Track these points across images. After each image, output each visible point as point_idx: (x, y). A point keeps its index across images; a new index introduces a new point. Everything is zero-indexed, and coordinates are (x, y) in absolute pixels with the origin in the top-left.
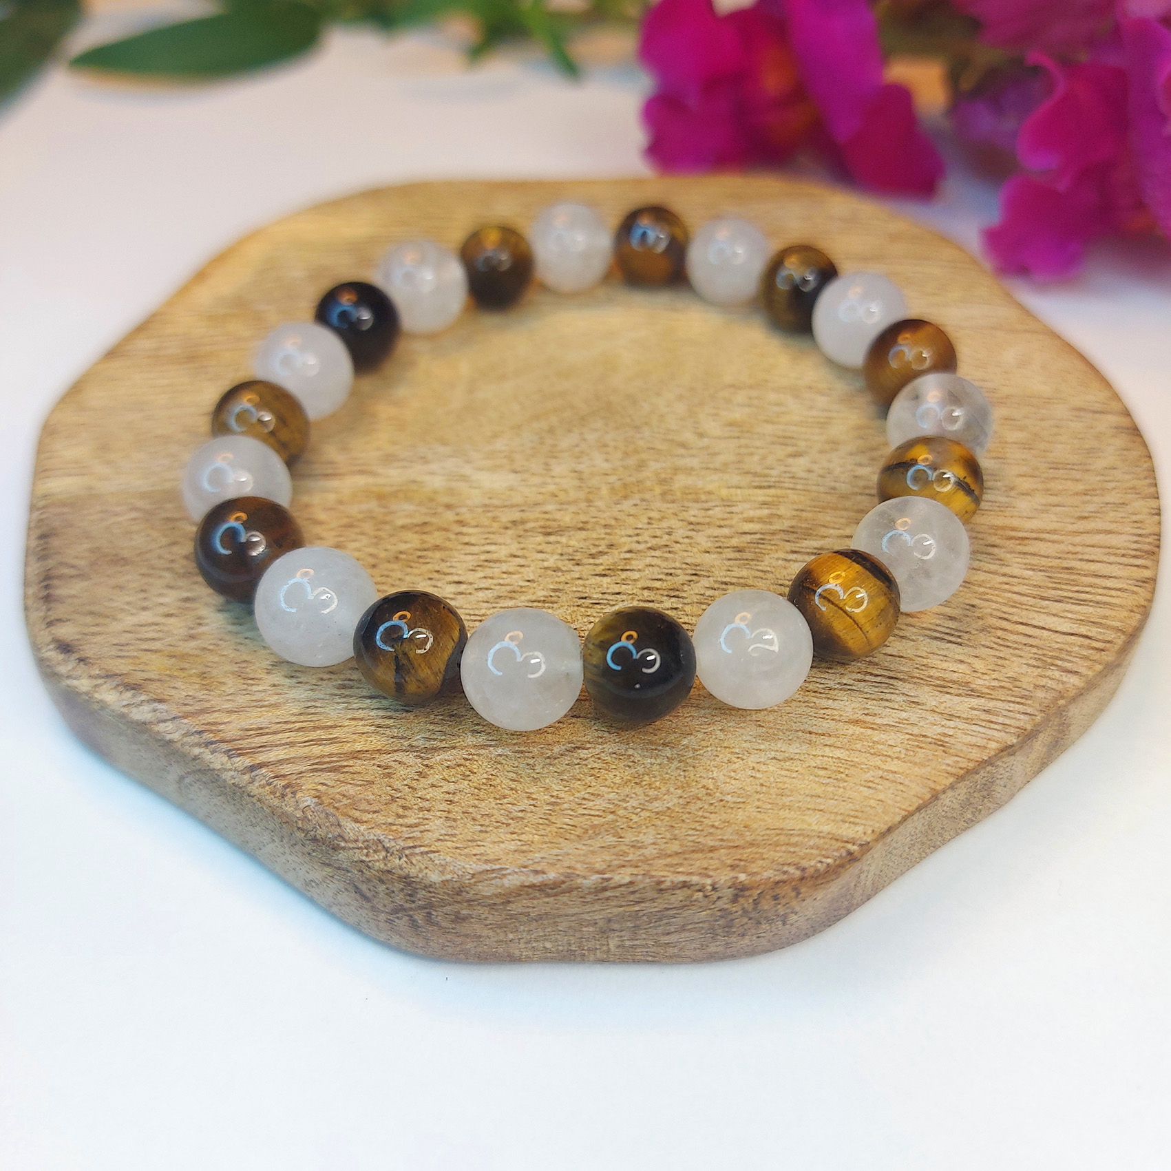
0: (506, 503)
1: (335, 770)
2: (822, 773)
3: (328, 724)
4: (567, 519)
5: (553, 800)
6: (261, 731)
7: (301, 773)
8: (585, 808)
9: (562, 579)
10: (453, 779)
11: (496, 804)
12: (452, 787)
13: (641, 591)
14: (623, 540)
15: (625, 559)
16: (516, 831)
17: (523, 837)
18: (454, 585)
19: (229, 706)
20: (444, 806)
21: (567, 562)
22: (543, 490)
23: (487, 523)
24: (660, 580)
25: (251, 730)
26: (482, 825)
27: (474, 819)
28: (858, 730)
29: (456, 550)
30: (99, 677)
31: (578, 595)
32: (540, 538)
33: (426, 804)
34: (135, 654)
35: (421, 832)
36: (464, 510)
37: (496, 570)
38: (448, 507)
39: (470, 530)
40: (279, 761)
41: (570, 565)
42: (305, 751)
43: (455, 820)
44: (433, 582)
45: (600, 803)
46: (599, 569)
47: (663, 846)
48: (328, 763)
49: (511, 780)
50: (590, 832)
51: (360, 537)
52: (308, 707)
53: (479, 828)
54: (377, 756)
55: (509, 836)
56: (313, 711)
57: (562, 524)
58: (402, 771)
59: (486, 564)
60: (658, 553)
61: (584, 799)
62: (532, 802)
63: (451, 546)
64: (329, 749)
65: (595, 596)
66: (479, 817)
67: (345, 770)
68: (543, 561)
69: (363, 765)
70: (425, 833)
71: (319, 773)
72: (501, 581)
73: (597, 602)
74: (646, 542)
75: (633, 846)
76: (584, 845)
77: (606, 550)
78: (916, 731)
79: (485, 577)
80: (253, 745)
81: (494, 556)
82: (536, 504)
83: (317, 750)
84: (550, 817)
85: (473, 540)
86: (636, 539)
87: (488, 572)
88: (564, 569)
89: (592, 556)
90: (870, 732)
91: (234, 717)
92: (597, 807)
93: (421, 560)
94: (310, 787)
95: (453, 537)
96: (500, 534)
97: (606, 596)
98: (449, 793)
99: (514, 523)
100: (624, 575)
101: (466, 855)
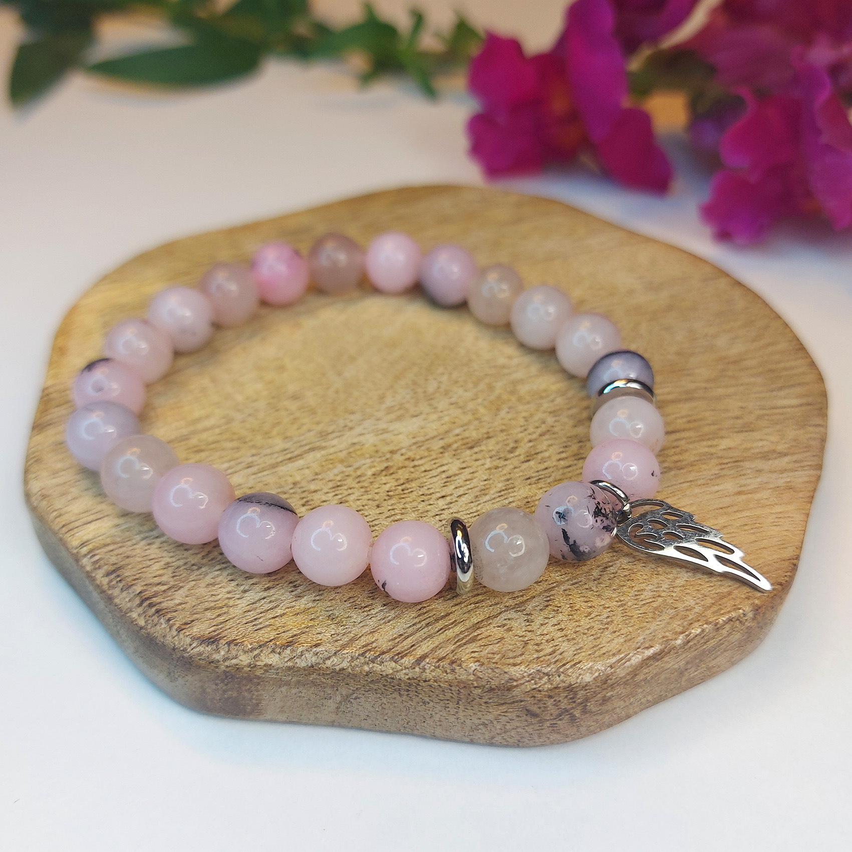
0: (428, 437)
1: (474, 640)
2: (746, 528)
3: (442, 614)
4: (474, 435)
5: (619, 603)
6: (403, 637)
7: (453, 651)
8: (641, 601)
9: (504, 472)
10: (551, 616)
11: (589, 619)
12: (554, 621)
13: (558, 463)
14: (520, 435)
15: (531, 447)
16: (615, 630)
17: (622, 632)
18: (441, 499)
19: (366, 629)
20: (559, 634)
21: (498, 461)
22: (443, 422)
23: (426, 454)
24: (563, 452)
25: (395, 638)
26: (592, 635)
27: (584, 634)
28: (744, 497)
29: (422, 477)
30: (252, 650)
31: (523, 478)
32: (468, 452)
33: (548, 637)
34: (267, 623)
35: (561, 654)
36: (403, 451)
37: (460, 480)
38: (392, 452)
39: (420, 462)
40: (432, 650)
41: (502, 463)
42: (442, 637)
43: (573, 639)
44: (427, 503)
45: (647, 594)
46: (522, 458)
47: (702, 603)
48: (463, 638)
49: (586, 602)
50: (657, 612)
51: (350, 491)
52: (420, 610)
53: (592, 637)
54: (491, 621)
55: (614, 634)
56: (425, 610)
57: (473, 439)
58: (515, 624)
59: (449, 479)
60: (547, 437)
61: (636, 595)
62: (609, 610)
63: (416, 476)
64: (457, 629)
65: (534, 475)
66: (586, 631)
67: (479, 637)
68: (483, 465)
69: (488, 630)
70: (563, 654)
71: (465, 647)
72: (469, 487)
73: (538, 478)
74: (535, 432)
75: (687, 610)
76: (660, 621)
77: (515, 445)
78: (772, 486)
79: (456, 488)
80: (406, 648)
81: (450, 473)
82: (446, 432)
83: (450, 633)
84: (626, 614)
85: (427, 467)
86: (526, 433)
87: (456, 484)
88: (500, 465)
89: (511, 452)
90: (750, 496)
91: (376, 635)
92: (647, 597)
93: (406, 492)
94: (466, 657)
95: (412, 470)
96: (440, 458)
97: (540, 473)
98: (556, 625)
99: (442, 447)
100: (540, 456)
101: (600, 657)
